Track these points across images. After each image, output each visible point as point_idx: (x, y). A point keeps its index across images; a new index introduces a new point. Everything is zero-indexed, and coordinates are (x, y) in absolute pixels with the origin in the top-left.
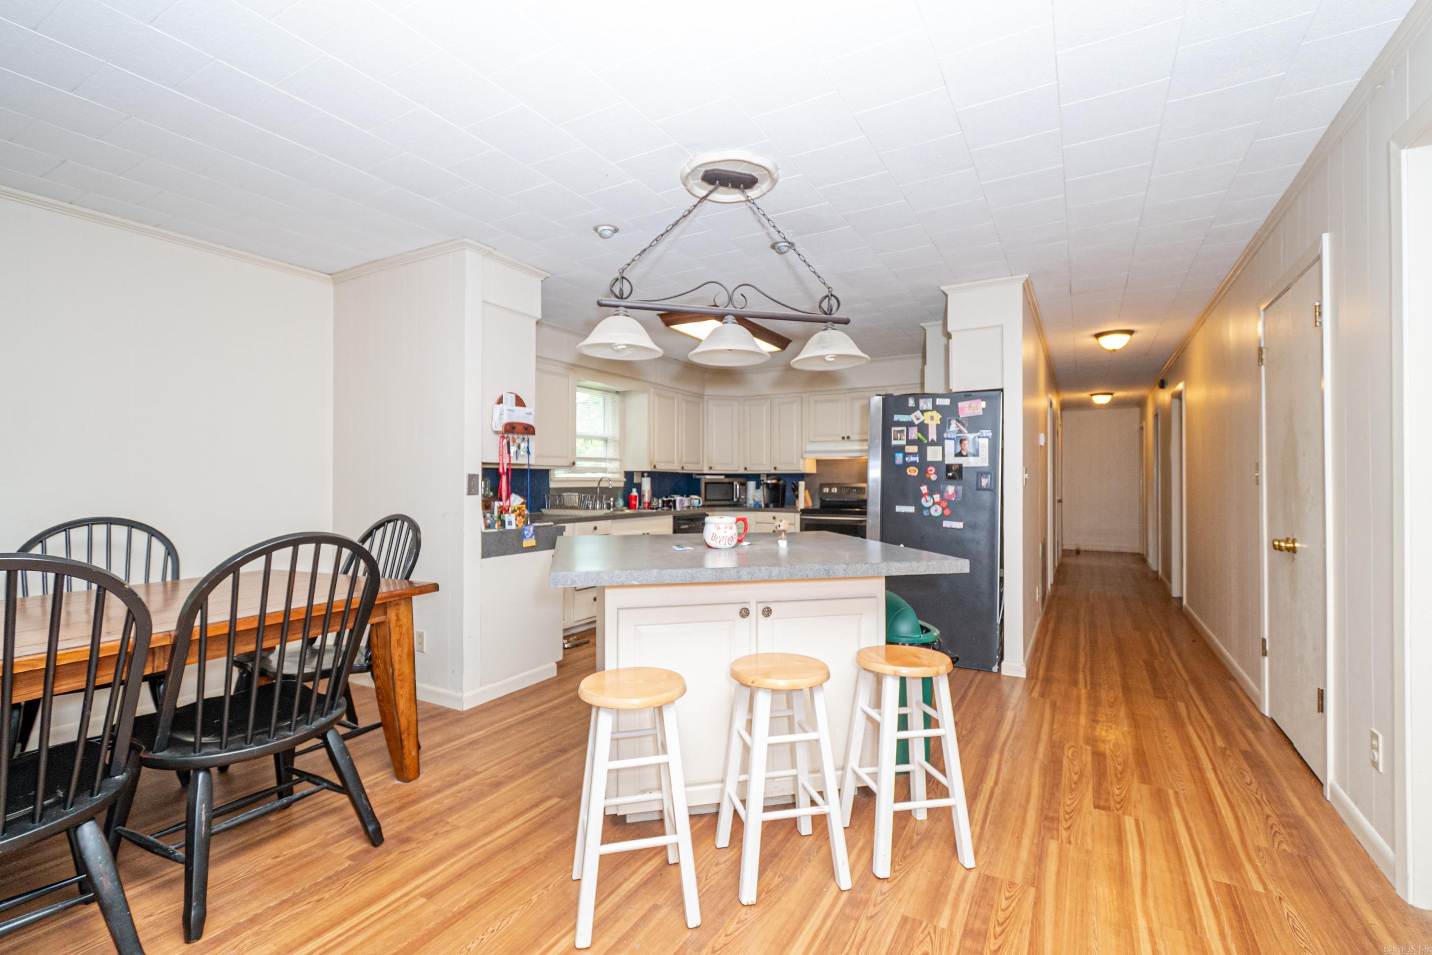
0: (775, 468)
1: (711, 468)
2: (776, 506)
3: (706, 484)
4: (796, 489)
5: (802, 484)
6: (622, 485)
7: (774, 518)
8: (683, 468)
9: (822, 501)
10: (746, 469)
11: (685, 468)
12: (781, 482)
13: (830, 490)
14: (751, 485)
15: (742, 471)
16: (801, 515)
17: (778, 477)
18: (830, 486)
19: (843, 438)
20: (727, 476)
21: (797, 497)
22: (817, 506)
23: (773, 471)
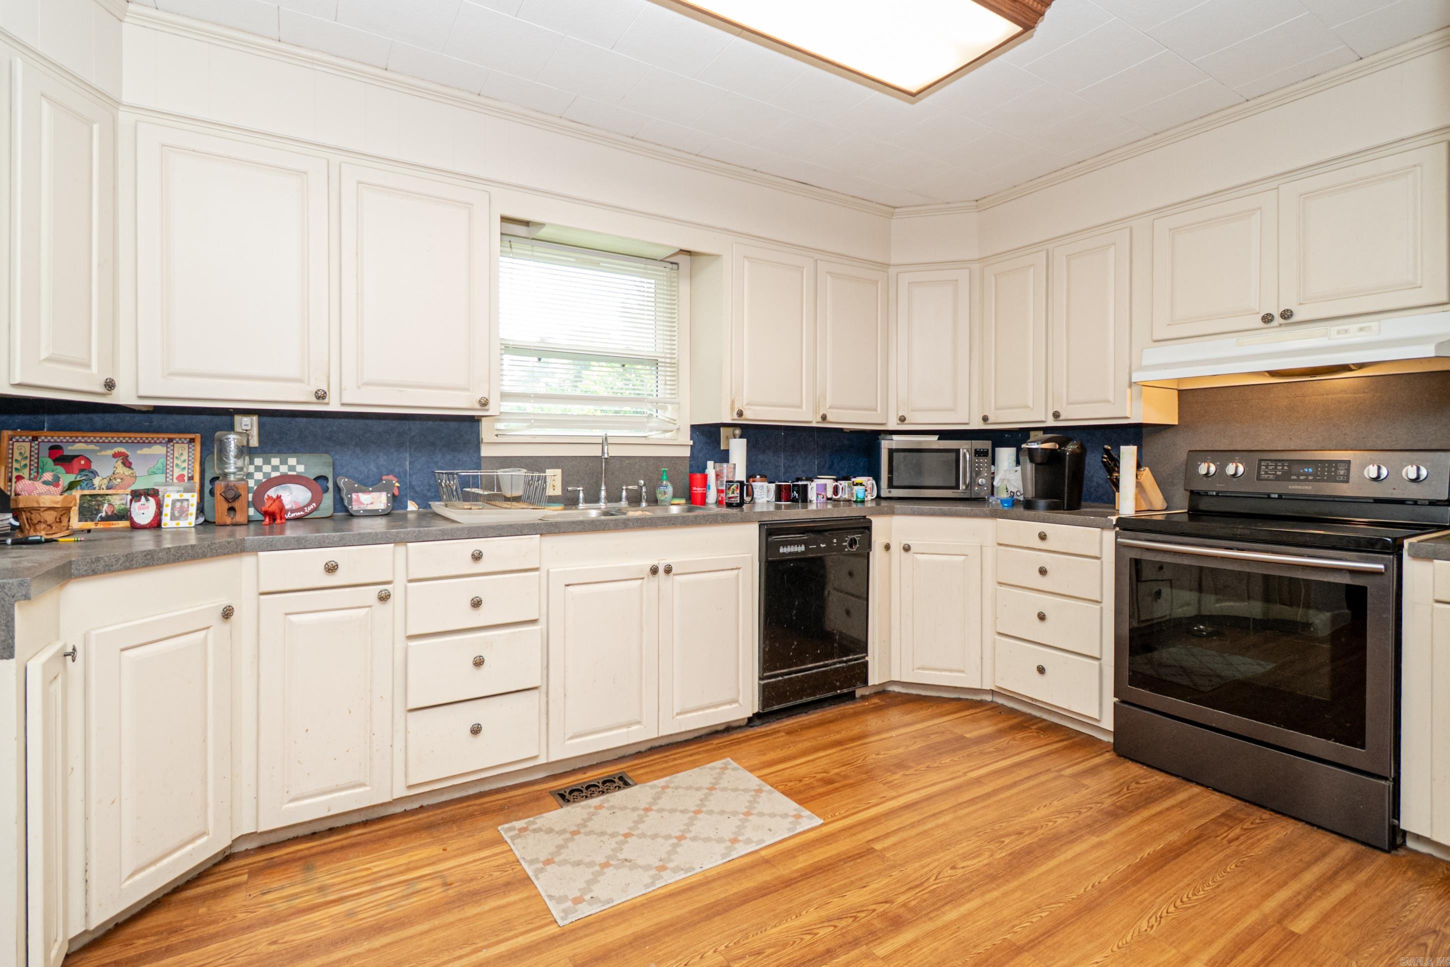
0: (1056, 415)
1: (902, 419)
2: (1052, 508)
3: (891, 452)
4: (1112, 465)
5: (1128, 454)
6: (687, 453)
7: (1043, 537)
8: (824, 418)
9: (1195, 495)
10: (985, 419)
11: (829, 418)
12: (1071, 448)
13: (1221, 469)
14: (1006, 455)
15: (977, 424)
16: (1117, 535)
17: (1064, 434)
18: (1223, 456)
19: (1267, 319)
20: (944, 435)
21: (1116, 484)
22: (1181, 509)
23: (1051, 423)
